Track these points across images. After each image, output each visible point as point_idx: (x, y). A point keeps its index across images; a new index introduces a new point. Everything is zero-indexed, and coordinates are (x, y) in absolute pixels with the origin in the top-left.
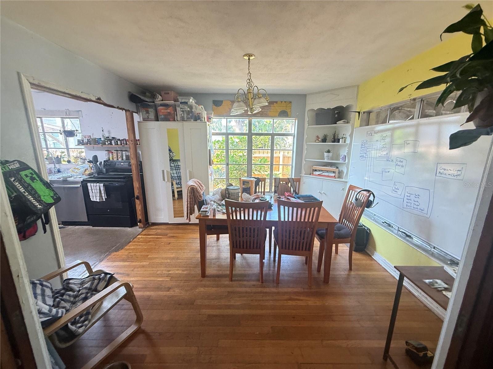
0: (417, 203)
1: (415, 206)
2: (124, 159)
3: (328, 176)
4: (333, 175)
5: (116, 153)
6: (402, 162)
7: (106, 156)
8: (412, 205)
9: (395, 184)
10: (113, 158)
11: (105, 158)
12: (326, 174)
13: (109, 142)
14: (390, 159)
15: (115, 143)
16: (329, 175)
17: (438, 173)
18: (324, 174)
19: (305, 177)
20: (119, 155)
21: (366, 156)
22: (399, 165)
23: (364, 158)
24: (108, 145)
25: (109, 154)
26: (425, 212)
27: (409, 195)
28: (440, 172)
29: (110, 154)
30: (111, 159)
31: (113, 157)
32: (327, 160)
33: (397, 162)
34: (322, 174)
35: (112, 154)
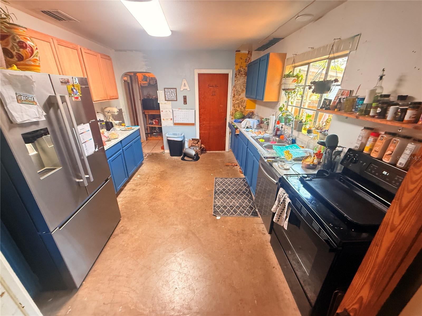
2: (398, 165)
5: (384, 141)
7: (358, 140)
10: (371, 150)
11: (355, 145)
13: (379, 110)
15: (396, 113)
20: (392, 148)
24: (373, 117)
25: (368, 138)
29: (371, 139)
30: (366, 151)
31: (373, 146)
35: (375, 141)
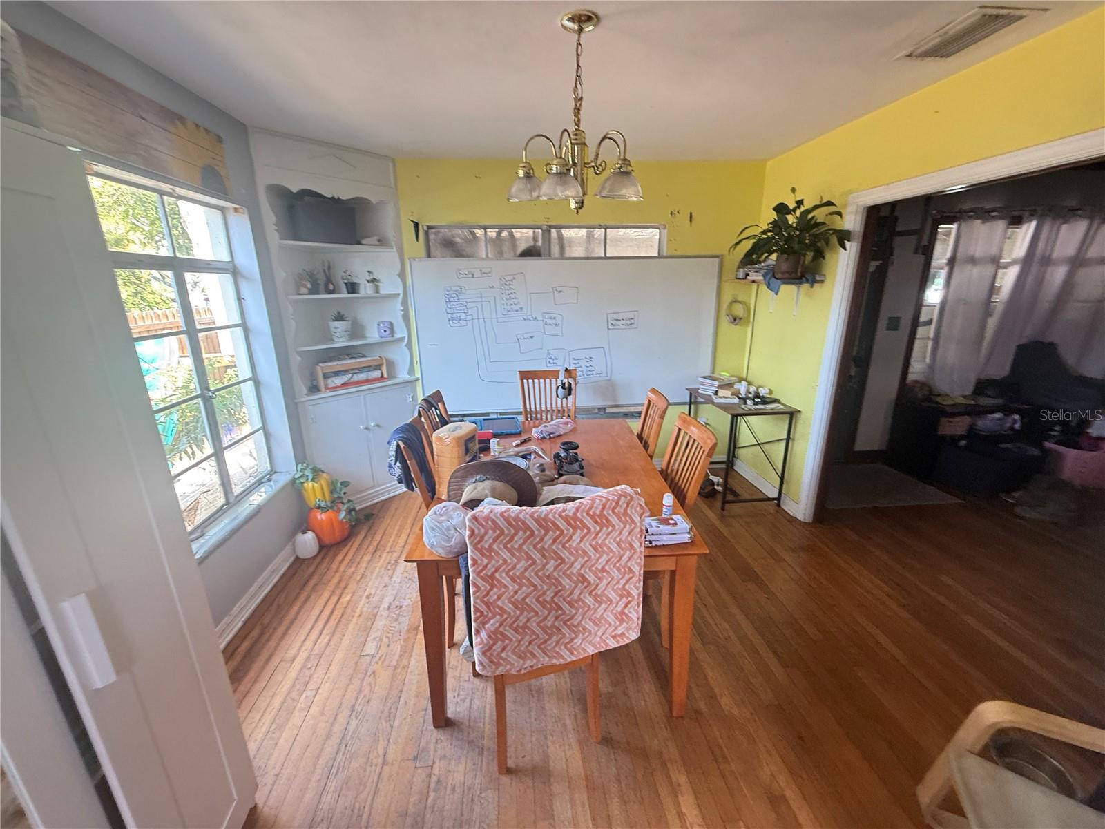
0: (590, 368)
1: (590, 373)
3: (367, 381)
4: (377, 374)
6: (554, 318)
8: (585, 372)
9: (549, 354)
12: (362, 376)
14: (530, 317)
16: (370, 378)
17: (610, 324)
18: (356, 378)
19: (308, 403)
21: (468, 318)
22: (550, 324)
23: (463, 323)
26: (604, 374)
27: (576, 362)
28: (612, 324)
32: (348, 341)
33: (545, 320)
34: (352, 380)
